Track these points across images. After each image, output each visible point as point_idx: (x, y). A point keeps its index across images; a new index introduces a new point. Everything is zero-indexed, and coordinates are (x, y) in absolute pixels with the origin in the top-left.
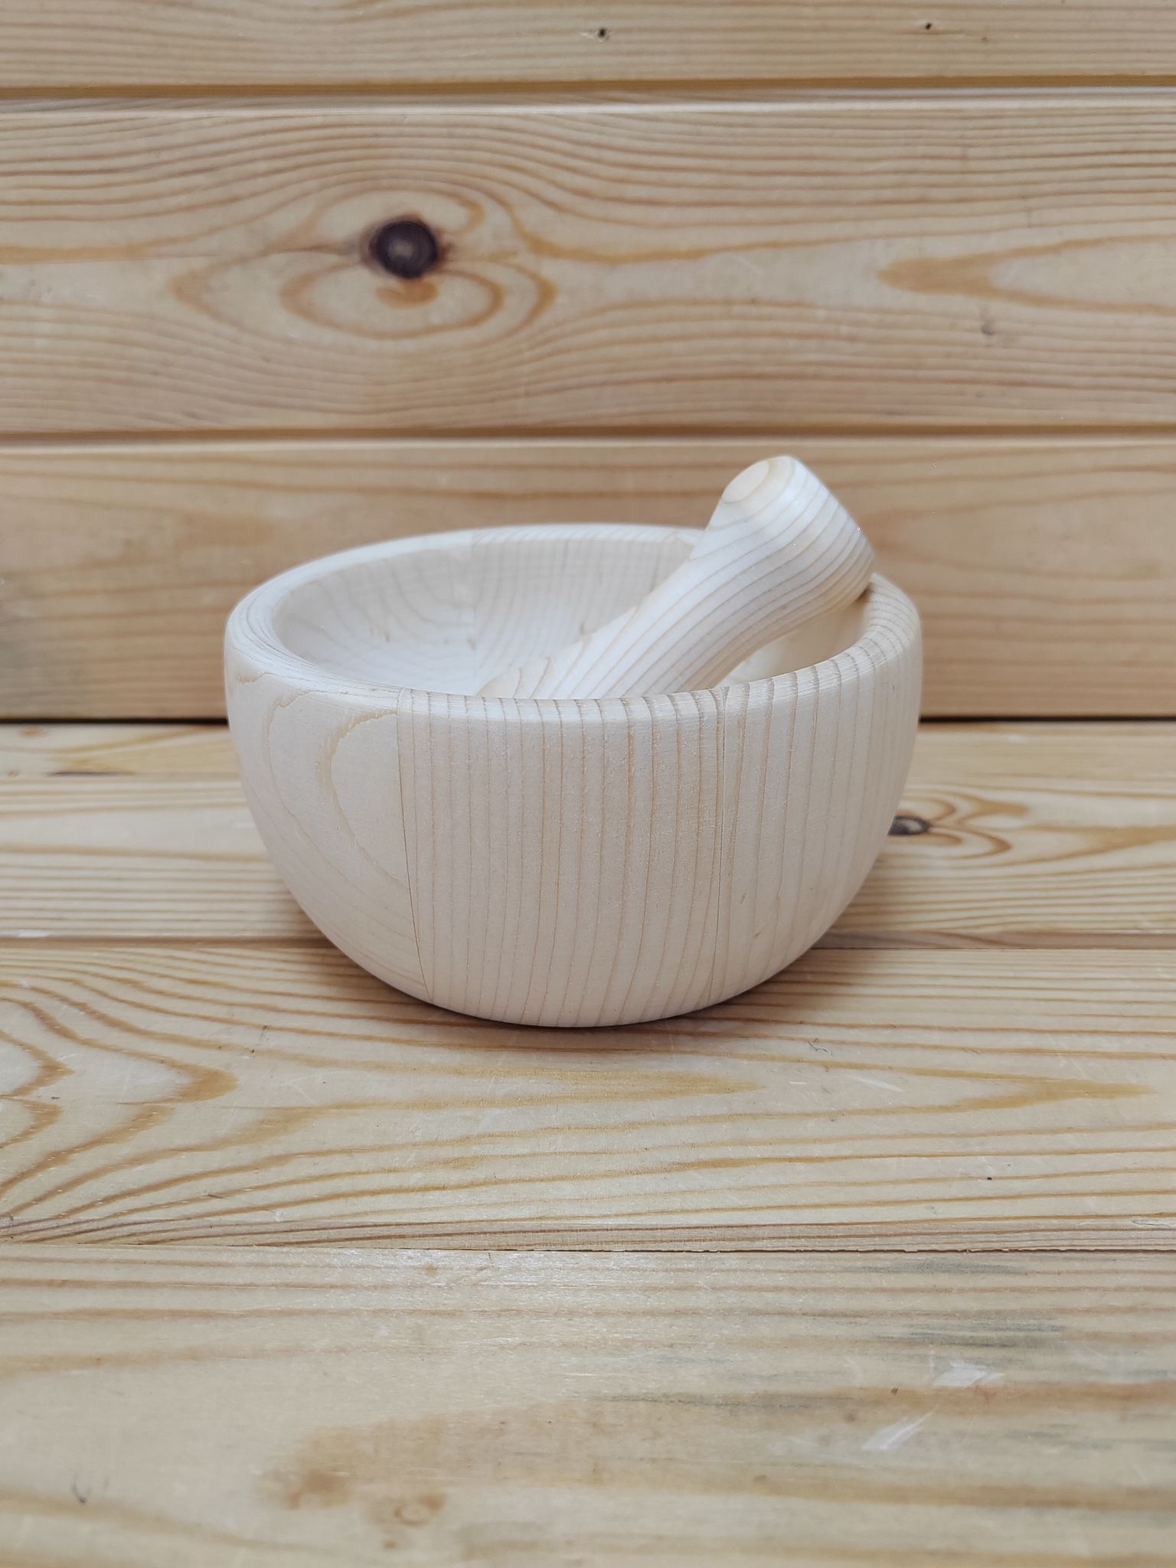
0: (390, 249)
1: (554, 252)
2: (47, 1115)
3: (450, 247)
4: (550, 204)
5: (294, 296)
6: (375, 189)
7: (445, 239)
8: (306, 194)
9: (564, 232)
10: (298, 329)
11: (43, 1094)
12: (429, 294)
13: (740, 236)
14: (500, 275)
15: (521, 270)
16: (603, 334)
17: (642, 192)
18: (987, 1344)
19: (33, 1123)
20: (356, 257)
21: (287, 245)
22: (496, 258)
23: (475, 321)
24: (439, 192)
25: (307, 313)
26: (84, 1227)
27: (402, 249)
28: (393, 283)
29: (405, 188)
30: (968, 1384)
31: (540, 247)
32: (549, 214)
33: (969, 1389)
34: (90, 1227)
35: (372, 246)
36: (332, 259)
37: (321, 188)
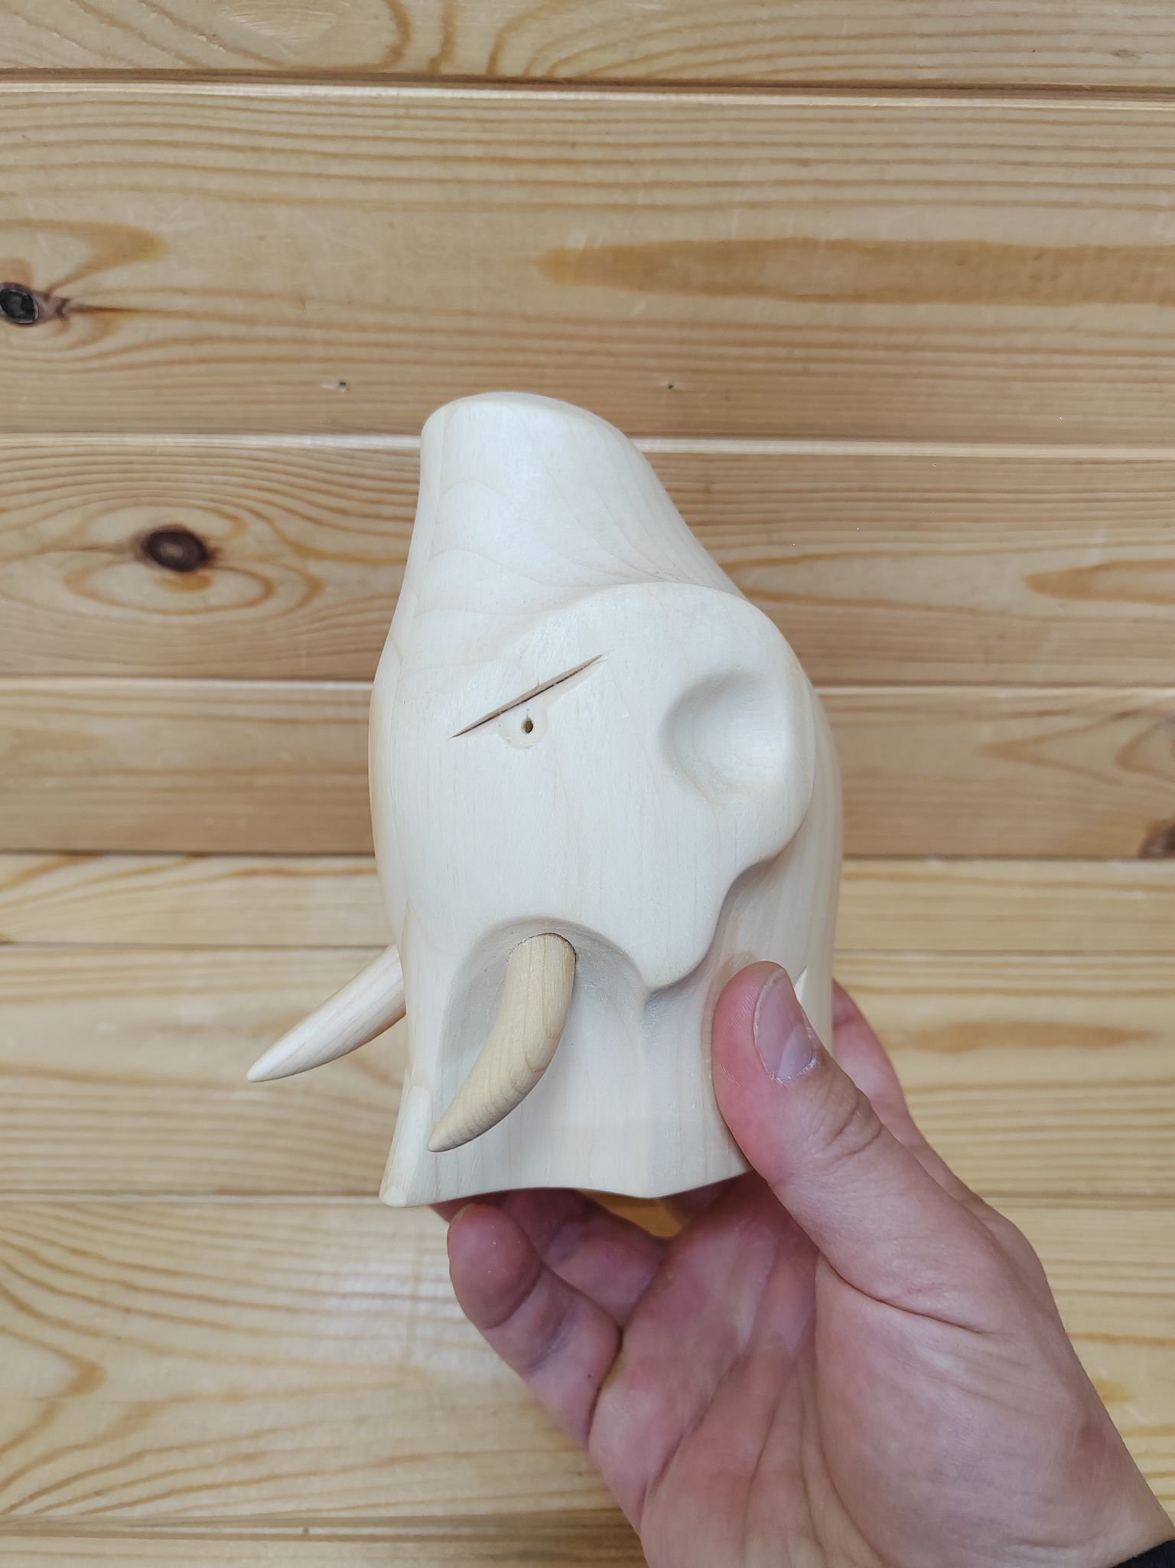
0: (161, 549)
1: (319, 555)
3: (217, 550)
4: (310, 519)
5: (76, 582)
6: (137, 505)
7: (212, 544)
8: (72, 507)
9: (326, 541)
10: (87, 607)
12: (205, 583)
14: (269, 571)
15: (288, 568)
20: (130, 555)
21: (61, 545)
22: (264, 559)
23: (252, 603)
24: (199, 507)
25: (93, 595)
27: (172, 550)
28: (168, 575)
29: (166, 504)
31: (303, 551)
32: (310, 527)
35: (143, 547)
36: (107, 557)
37: (86, 503)
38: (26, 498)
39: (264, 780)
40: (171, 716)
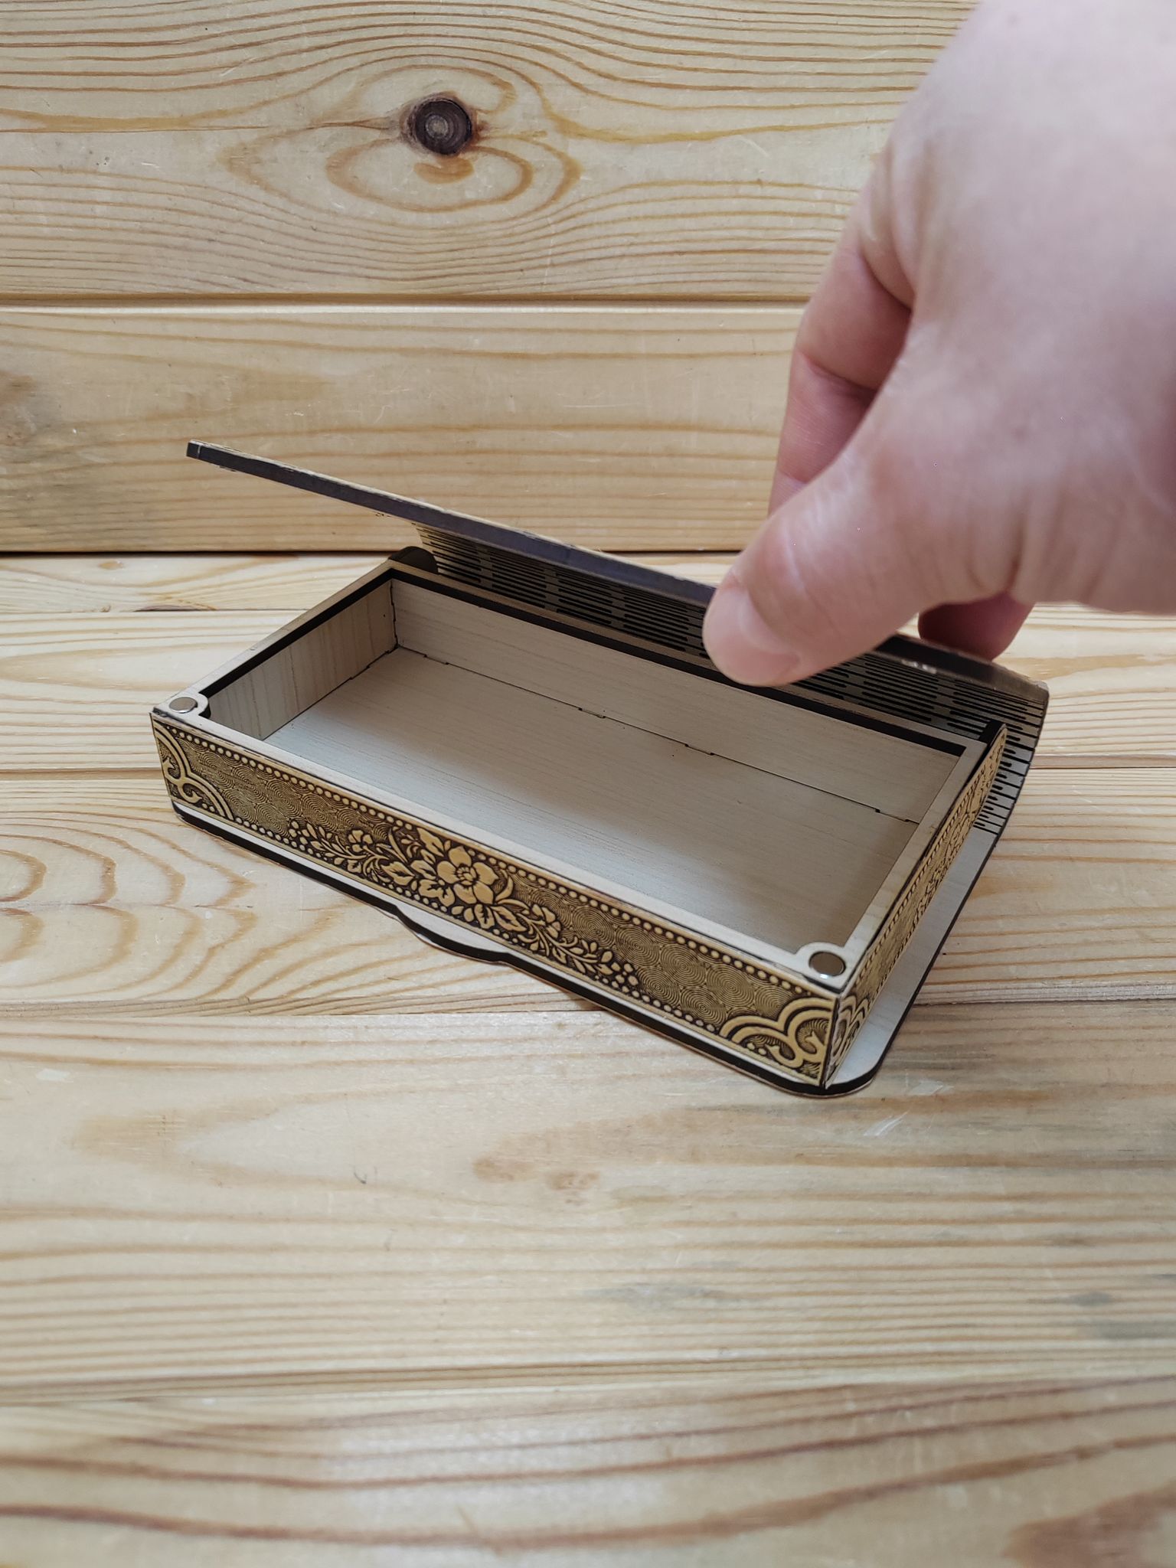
0: (427, 126)
1: (581, 134)
2: (247, 921)
3: (483, 126)
4: (576, 85)
5: (338, 168)
6: (414, 67)
7: (479, 118)
8: (348, 70)
9: (589, 113)
10: (343, 202)
11: (240, 903)
12: (465, 170)
13: (749, 120)
14: (528, 153)
15: (549, 149)
16: (622, 211)
17: (663, 76)
18: (944, 1068)
19: (239, 926)
20: (397, 133)
21: (329, 120)
22: (523, 138)
23: (507, 197)
24: (472, 71)
25: (352, 187)
26: (302, 1003)
27: (439, 127)
28: (431, 159)
29: (442, 67)
30: (931, 1093)
31: (565, 127)
32: (574, 95)
33: (932, 1096)
34: (307, 1004)
35: (409, 124)
36: (376, 135)
37: (362, 65)
38: (306, 59)
39: (484, 440)
40: (403, 351)
